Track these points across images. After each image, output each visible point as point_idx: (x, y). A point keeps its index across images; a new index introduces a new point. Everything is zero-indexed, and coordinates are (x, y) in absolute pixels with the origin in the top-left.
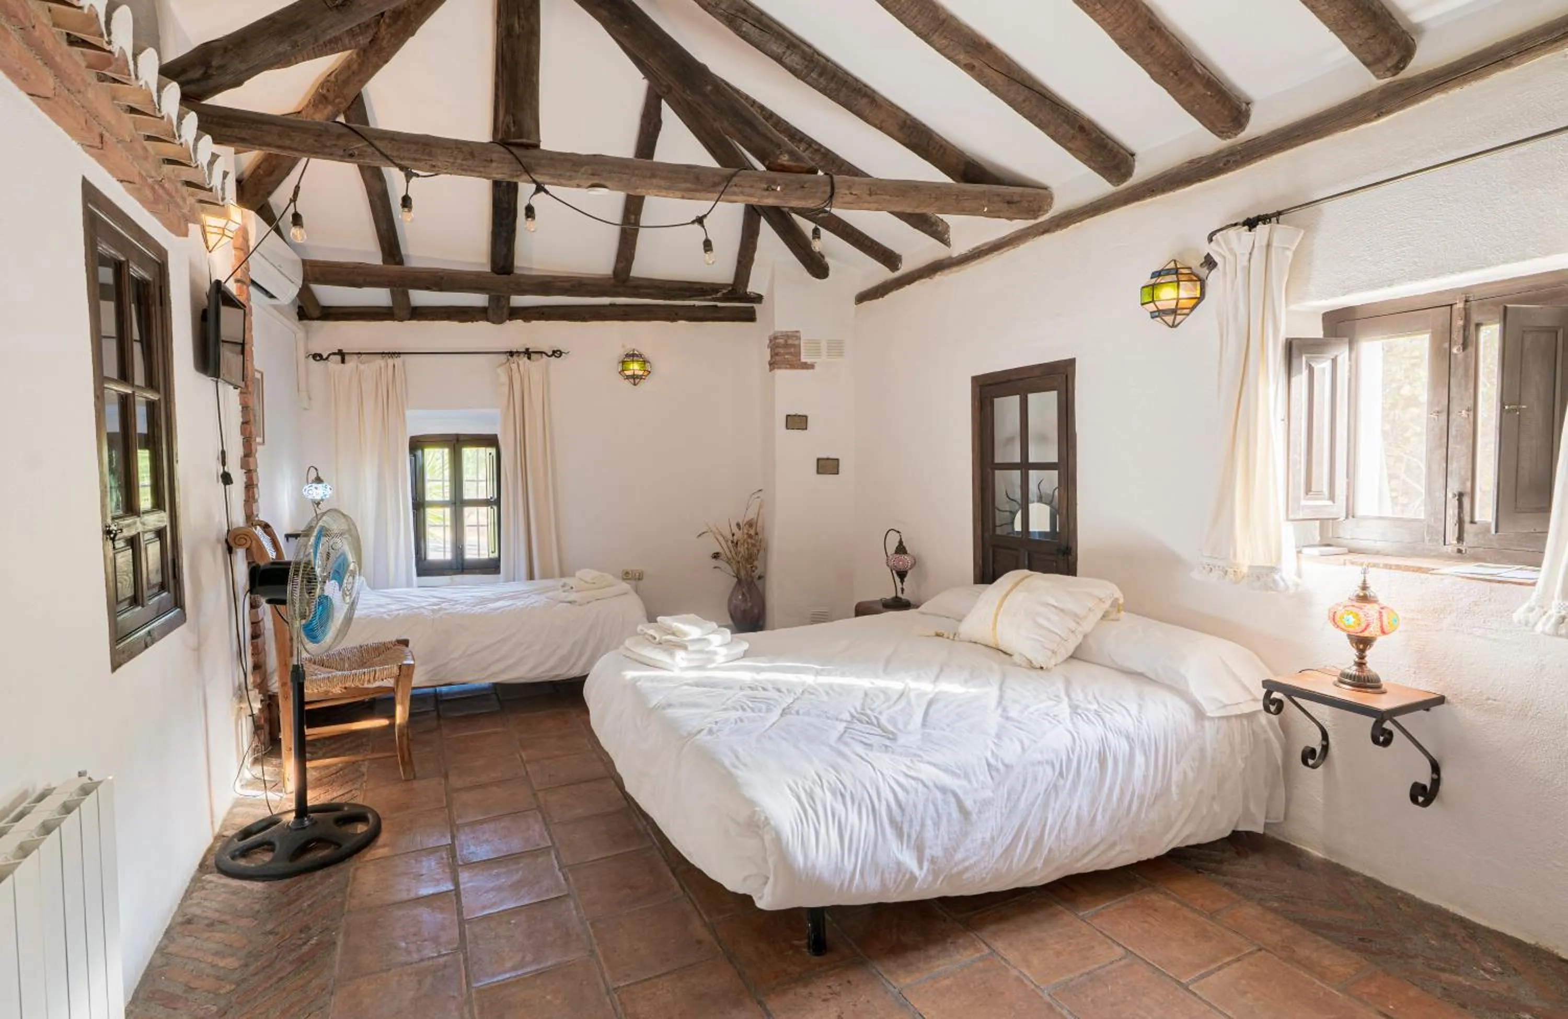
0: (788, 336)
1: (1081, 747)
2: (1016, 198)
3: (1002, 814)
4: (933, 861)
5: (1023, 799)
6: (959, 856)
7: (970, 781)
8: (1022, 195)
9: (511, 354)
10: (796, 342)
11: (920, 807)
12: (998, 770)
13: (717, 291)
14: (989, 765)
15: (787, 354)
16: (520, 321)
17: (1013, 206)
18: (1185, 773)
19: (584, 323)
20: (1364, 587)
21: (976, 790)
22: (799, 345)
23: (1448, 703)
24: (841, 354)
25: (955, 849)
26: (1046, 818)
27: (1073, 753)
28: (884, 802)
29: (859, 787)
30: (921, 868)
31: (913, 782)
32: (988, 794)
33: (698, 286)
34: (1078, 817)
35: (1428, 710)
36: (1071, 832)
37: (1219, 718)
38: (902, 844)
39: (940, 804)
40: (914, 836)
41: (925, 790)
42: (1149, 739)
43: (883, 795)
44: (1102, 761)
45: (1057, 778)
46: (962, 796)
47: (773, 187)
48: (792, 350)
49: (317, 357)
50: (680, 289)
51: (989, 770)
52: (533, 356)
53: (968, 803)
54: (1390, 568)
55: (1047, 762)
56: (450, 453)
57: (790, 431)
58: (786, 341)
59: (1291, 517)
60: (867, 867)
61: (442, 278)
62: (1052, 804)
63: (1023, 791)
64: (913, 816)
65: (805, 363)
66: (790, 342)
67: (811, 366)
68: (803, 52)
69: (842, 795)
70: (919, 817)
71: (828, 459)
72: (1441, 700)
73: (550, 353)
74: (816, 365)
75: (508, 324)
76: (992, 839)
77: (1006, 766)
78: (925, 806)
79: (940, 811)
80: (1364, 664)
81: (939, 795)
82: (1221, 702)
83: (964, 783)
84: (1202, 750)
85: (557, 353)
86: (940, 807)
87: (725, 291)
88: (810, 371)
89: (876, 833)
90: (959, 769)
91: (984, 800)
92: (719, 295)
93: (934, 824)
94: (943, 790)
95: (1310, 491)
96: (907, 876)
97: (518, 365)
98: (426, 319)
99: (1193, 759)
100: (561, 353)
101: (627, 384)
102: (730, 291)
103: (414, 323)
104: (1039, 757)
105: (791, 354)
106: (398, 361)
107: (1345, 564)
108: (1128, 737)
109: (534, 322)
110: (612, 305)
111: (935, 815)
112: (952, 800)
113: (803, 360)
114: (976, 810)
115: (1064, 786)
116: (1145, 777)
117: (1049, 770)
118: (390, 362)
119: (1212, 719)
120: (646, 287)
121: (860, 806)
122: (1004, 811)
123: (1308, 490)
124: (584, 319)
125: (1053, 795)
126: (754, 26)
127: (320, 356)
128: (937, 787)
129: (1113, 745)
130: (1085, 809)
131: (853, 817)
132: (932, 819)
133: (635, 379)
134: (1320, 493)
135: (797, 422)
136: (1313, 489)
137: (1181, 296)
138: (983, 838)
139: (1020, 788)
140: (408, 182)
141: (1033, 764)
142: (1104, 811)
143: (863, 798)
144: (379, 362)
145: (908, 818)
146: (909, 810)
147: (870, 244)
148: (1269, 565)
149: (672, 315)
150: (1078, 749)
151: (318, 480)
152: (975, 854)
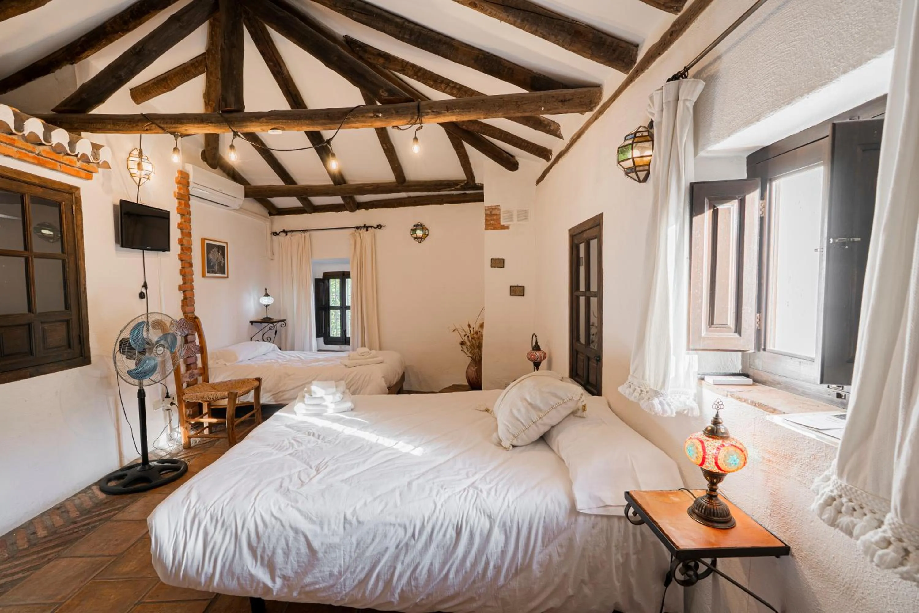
0: (493, 209)
1: (437, 519)
2: (568, 97)
3: (351, 557)
4: (284, 578)
5: (371, 548)
6: (308, 580)
7: (322, 528)
8: (573, 94)
9: (357, 228)
10: (498, 213)
11: (274, 540)
12: (351, 524)
13: (458, 185)
14: (345, 518)
15: (491, 220)
16: (364, 210)
17: (566, 103)
18: (550, 556)
19: (394, 209)
20: (716, 422)
21: (326, 535)
22: (500, 214)
23: (793, 556)
24: (526, 218)
25: (305, 573)
26: (395, 568)
27: (428, 522)
28: (245, 531)
29: (232, 516)
30: (274, 581)
31: (273, 520)
32: (337, 540)
33: (445, 183)
34: (430, 571)
35: (778, 557)
36: (422, 581)
37: (596, 516)
38: (256, 562)
39: (291, 540)
40: (266, 558)
41: (281, 528)
42: (512, 522)
43: (246, 525)
44: (458, 532)
45: (409, 539)
46: (310, 538)
47: (378, 114)
48: (495, 217)
49: (275, 234)
50: (436, 185)
51: (344, 523)
52: (369, 229)
53: (316, 544)
54: (755, 406)
55: (400, 525)
56: (340, 282)
57: (493, 269)
58: (491, 212)
59: (691, 347)
60: (225, 573)
61: (307, 189)
62: (401, 557)
63: (371, 543)
64: (266, 546)
65: (503, 225)
66: (494, 212)
67: (507, 227)
68: (397, 23)
69: (217, 521)
70: (271, 547)
71: (518, 286)
72: (785, 551)
73: (376, 226)
74: (510, 227)
75: (358, 212)
76: (340, 573)
77: (359, 522)
78: (278, 540)
79: (290, 545)
80: (716, 496)
81: (291, 534)
82: (602, 501)
83: (317, 529)
84: (571, 540)
85: (379, 227)
86: (290, 542)
87: (462, 184)
88: (506, 230)
89: (235, 551)
90: (317, 518)
91: (330, 544)
92: (459, 186)
93: (284, 553)
94: (296, 531)
95: (713, 324)
96: (261, 585)
97: (360, 234)
98: (321, 212)
99: (561, 546)
100: (381, 226)
101: (415, 242)
102: (465, 184)
103: (316, 214)
104: (393, 520)
105: (494, 220)
106: (307, 234)
107: (727, 396)
108: (490, 517)
109: (370, 210)
110: (409, 197)
111: (285, 547)
112: (302, 539)
113: (502, 223)
114: (323, 550)
115: (414, 546)
116: (504, 552)
117: (401, 532)
118: (303, 234)
119: (585, 515)
120: (414, 186)
121: (226, 530)
122: (353, 554)
123: (711, 322)
124: (394, 207)
125: (403, 552)
126: (361, 13)
127: (276, 233)
128: (291, 527)
129: (471, 522)
130: (437, 566)
131: (218, 537)
132: (283, 549)
133: (419, 239)
134: (724, 326)
135: (498, 263)
136: (715, 323)
137: (634, 156)
138: (331, 571)
139: (369, 541)
140: (176, 140)
141: (385, 525)
142: (457, 572)
143: (230, 526)
144: (299, 235)
145: (262, 545)
146: (264, 539)
147: (526, 144)
148: (655, 389)
149: (440, 201)
150: (434, 518)
151: (267, 295)
152: (324, 581)
